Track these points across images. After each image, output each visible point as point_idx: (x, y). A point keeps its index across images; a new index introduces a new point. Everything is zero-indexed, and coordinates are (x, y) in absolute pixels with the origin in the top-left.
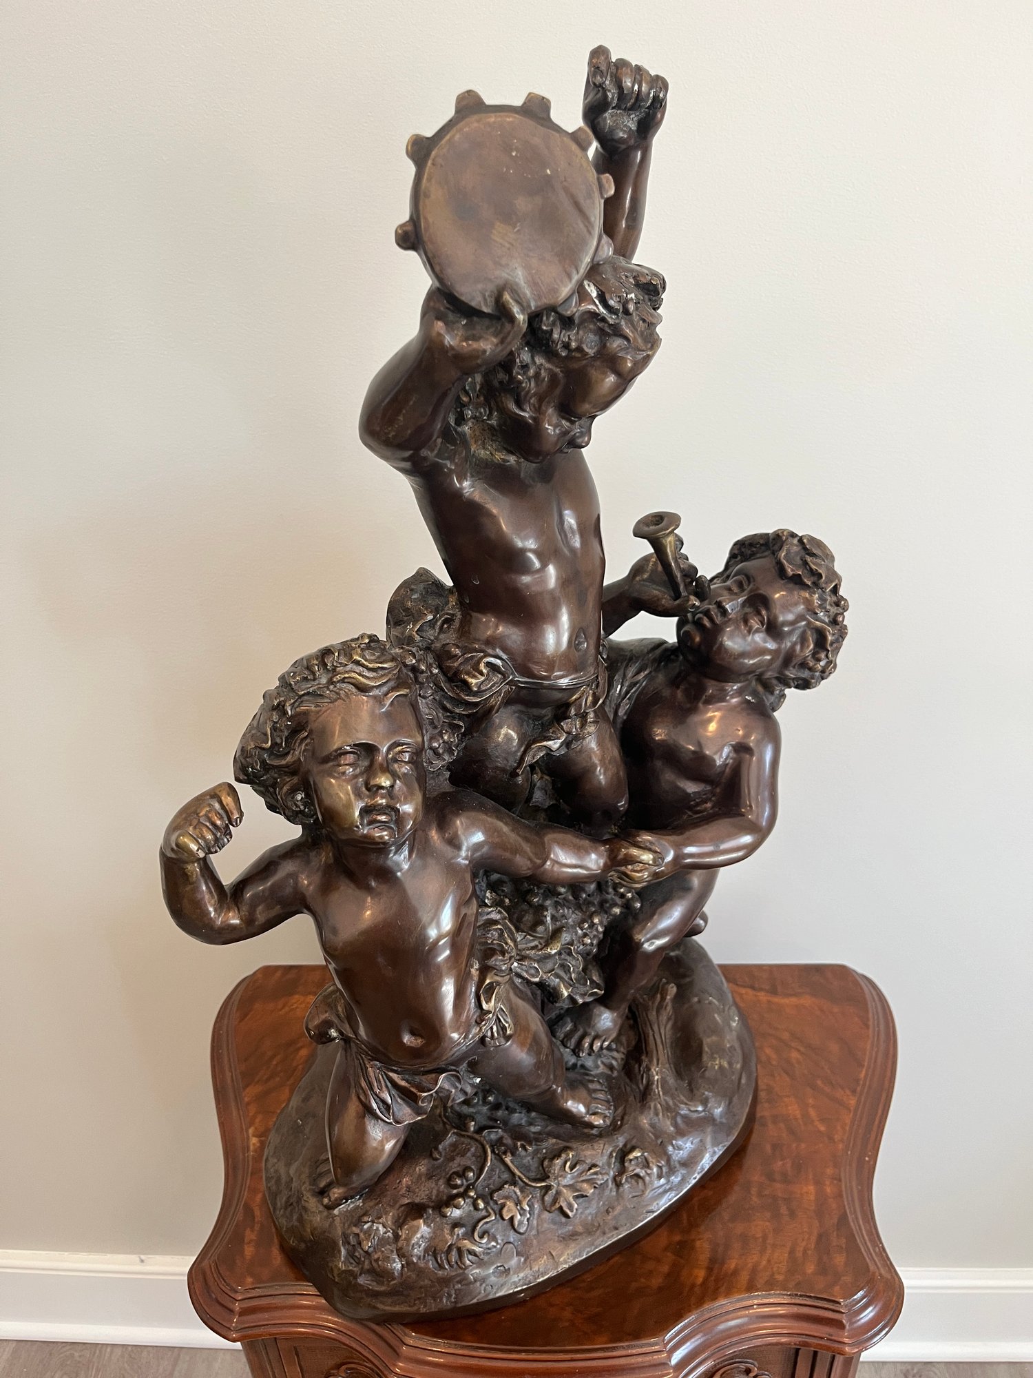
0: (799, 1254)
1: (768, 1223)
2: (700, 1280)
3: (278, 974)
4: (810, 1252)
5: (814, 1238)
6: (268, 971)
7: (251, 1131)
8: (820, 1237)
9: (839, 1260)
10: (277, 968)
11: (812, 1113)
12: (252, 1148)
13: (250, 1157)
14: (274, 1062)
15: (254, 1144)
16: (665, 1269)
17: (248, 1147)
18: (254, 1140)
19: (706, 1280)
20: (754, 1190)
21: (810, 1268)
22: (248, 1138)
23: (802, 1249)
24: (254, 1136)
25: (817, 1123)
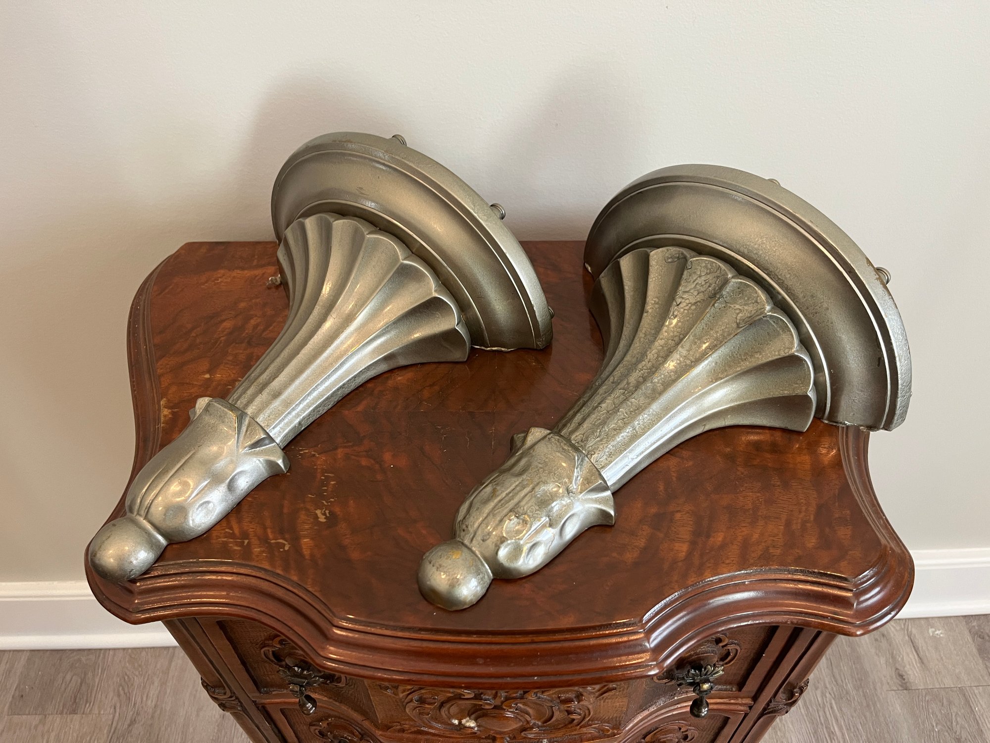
0: (796, 526)
1: (759, 494)
2: (682, 555)
3: (203, 250)
4: (809, 525)
5: (812, 509)
6: (190, 248)
7: (162, 402)
8: (819, 507)
9: (844, 533)
10: (202, 244)
12: (162, 419)
13: (161, 430)
14: (193, 334)
15: (165, 416)
16: (642, 543)
17: (159, 418)
18: (166, 412)
19: (690, 554)
21: (811, 542)
22: (159, 410)
23: (800, 521)
24: (165, 407)
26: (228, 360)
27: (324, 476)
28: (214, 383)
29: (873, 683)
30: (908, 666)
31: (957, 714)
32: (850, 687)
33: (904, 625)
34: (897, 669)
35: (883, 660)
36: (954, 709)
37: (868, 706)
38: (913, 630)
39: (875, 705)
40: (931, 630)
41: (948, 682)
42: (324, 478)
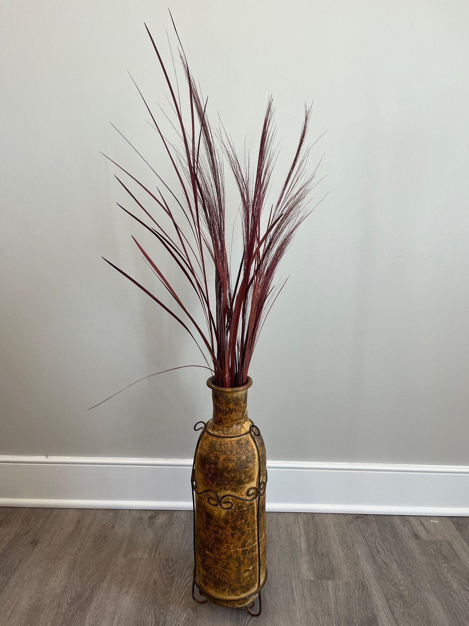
29: (401, 536)
30: (419, 532)
31: (445, 549)
32: (389, 536)
33: (418, 518)
34: (413, 532)
35: (406, 529)
36: (443, 548)
37: (398, 543)
38: (423, 520)
39: (402, 543)
40: (432, 521)
41: (440, 538)
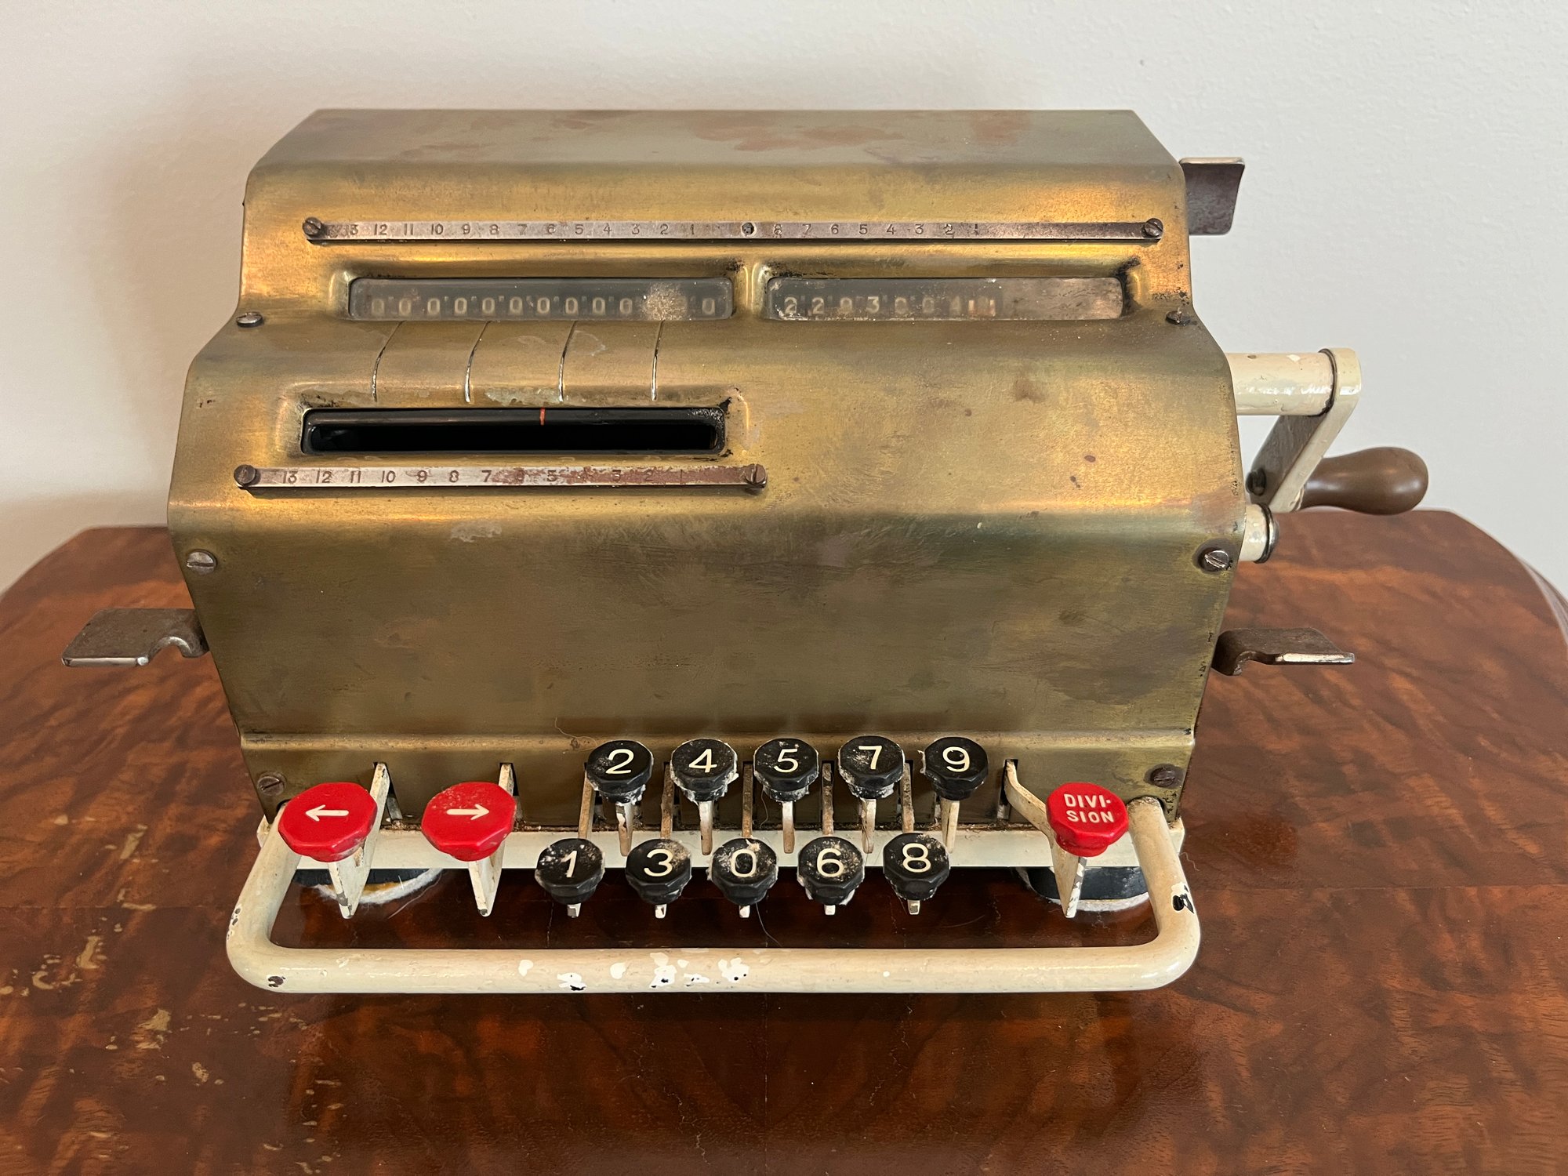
11: (1492, 812)
14: (53, 722)
20: (1400, 1015)
25: (1511, 835)
26: (123, 782)
27: (314, 1087)
28: (74, 839)
42: (312, 1093)
